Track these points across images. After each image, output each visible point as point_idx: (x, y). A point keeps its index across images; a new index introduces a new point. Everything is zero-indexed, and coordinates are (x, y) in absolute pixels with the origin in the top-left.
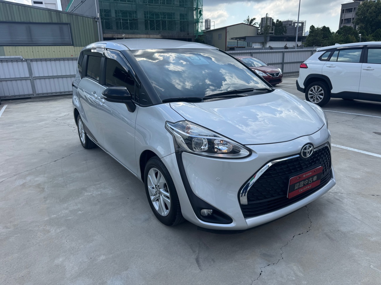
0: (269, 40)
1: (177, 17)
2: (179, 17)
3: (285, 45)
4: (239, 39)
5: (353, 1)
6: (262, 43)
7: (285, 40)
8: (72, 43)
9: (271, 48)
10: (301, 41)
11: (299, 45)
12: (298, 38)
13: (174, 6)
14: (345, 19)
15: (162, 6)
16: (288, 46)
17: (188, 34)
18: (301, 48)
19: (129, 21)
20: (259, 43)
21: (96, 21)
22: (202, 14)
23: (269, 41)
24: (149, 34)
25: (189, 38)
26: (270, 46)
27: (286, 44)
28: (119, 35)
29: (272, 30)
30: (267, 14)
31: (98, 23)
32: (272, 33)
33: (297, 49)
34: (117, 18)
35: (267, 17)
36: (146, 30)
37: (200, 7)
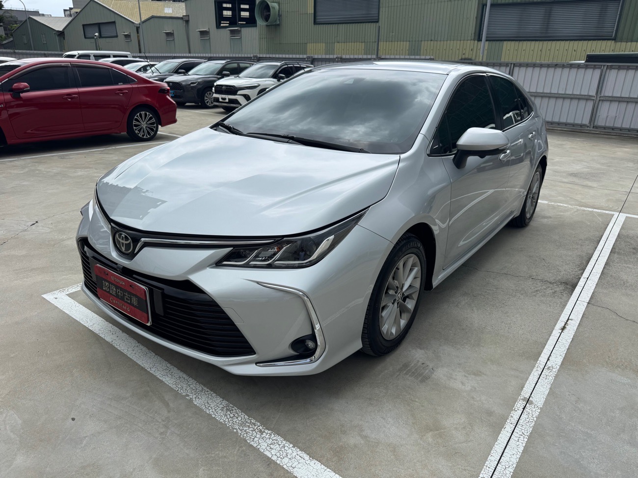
8: (613, 36)
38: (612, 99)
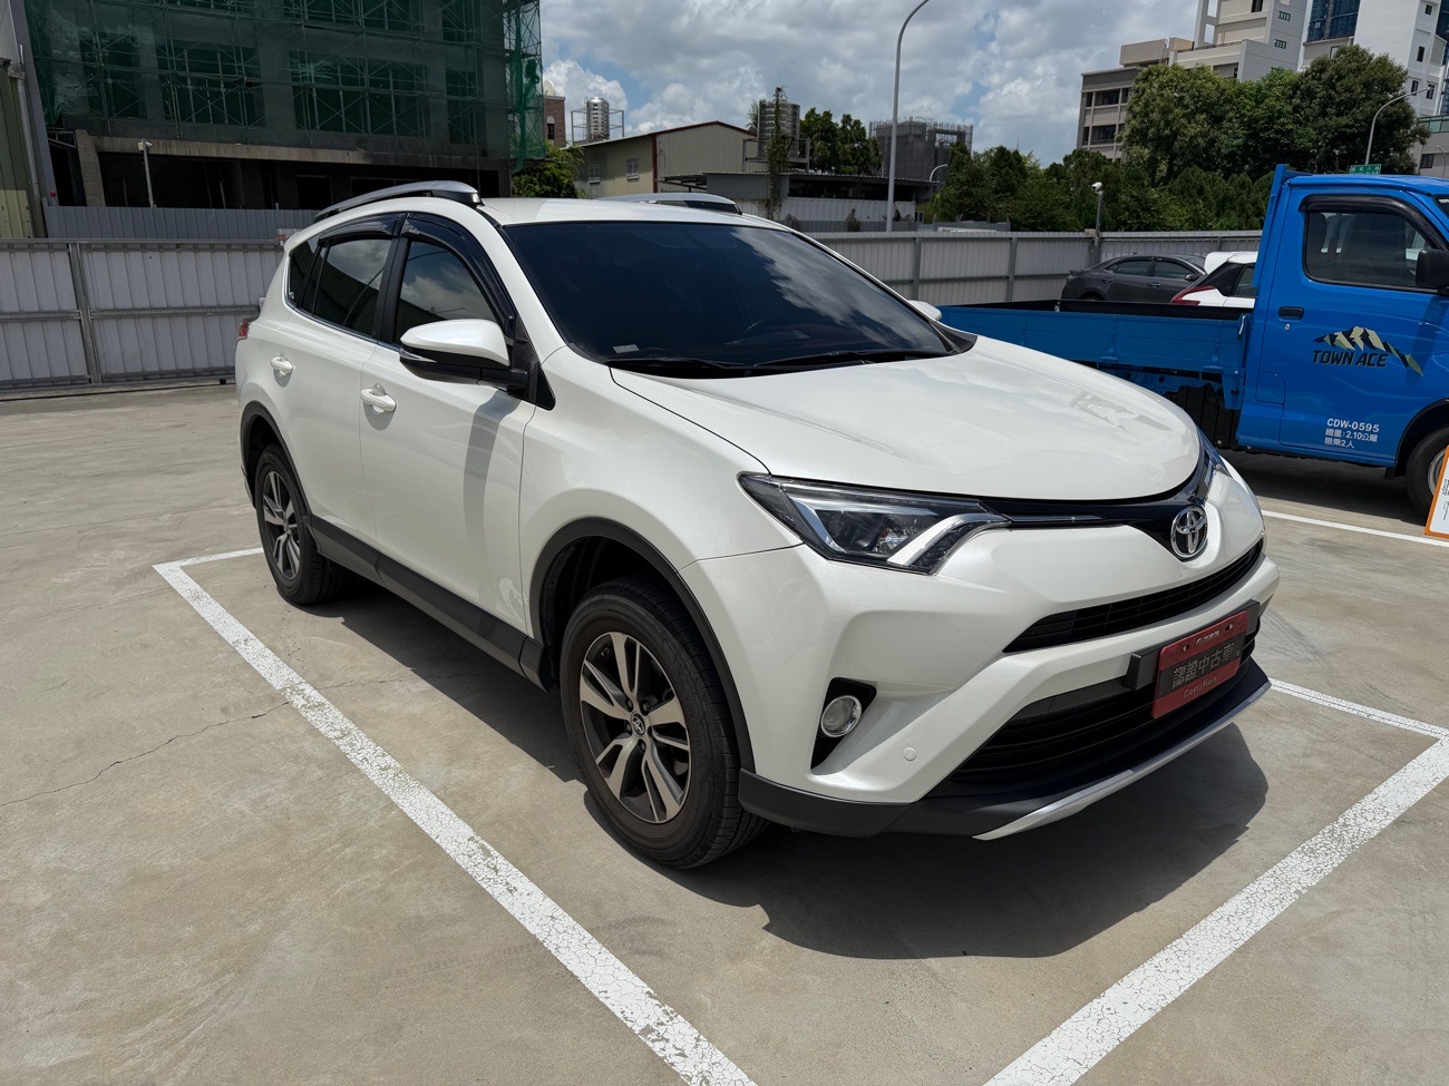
0: (788, 192)
1: (436, 82)
2: (442, 84)
3: (850, 212)
4: (694, 184)
5: (1121, 67)
6: (763, 201)
7: (851, 194)
10: (914, 197)
11: (903, 215)
12: (896, 187)
13: (418, 40)
15: (367, 34)
16: (861, 216)
17: (484, 153)
18: (910, 229)
19: (223, 90)
20: (753, 201)
21: (13, 80)
22: (538, 78)
23: (789, 195)
24: (311, 147)
25: (486, 169)
27: (854, 211)
28: (174, 142)
29: (803, 155)
30: (779, 90)
31: (21, 88)
32: (802, 166)
33: (893, 230)
34: (165, 72)
35: (777, 101)
36: (298, 127)
37: (531, 50)
38: (119, 314)
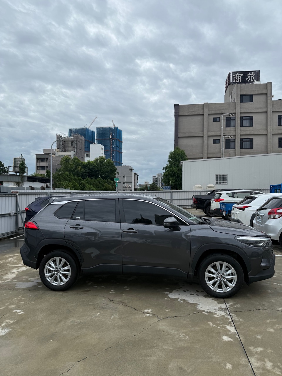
3: (42, 185)
5: (44, 153)
9: (32, 189)
14: (40, 166)
23: (27, 181)
26: (30, 186)
